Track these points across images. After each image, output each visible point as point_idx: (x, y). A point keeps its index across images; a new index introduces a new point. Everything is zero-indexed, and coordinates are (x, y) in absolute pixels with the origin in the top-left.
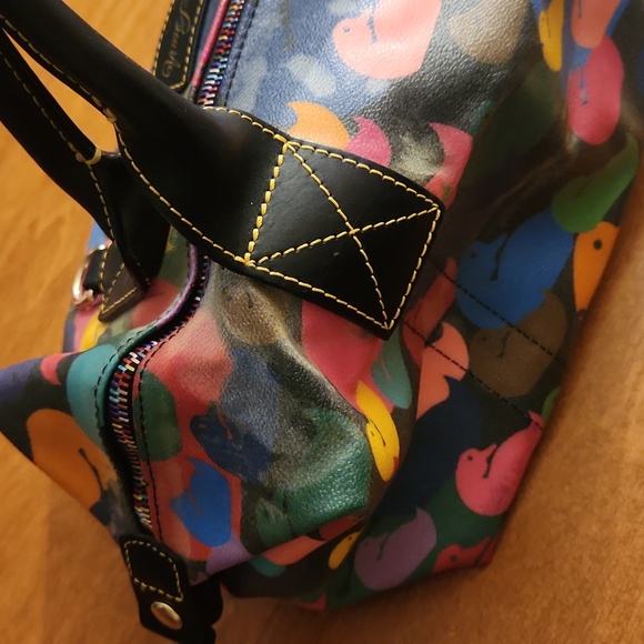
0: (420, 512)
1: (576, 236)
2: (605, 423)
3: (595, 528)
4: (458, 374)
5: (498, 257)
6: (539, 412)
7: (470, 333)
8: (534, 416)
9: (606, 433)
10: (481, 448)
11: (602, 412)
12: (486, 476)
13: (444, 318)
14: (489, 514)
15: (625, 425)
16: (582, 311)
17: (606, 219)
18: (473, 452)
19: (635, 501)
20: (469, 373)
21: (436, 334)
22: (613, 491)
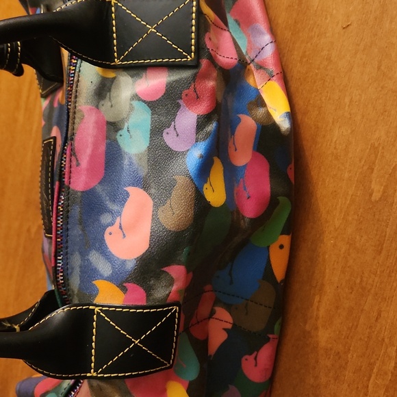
0: (230, 386)
1: (268, 247)
2: (308, 327)
3: (312, 380)
4: (229, 326)
5: (230, 274)
6: (273, 333)
7: (228, 307)
8: (271, 336)
9: (309, 332)
10: (251, 354)
11: (305, 322)
12: (256, 365)
13: (214, 306)
14: (261, 381)
15: (317, 329)
16: (282, 281)
17: (282, 234)
18: (247, 357)
19: (327, 366)
20: (234, 325)
21: (212, 313)
22: (317, 362)
